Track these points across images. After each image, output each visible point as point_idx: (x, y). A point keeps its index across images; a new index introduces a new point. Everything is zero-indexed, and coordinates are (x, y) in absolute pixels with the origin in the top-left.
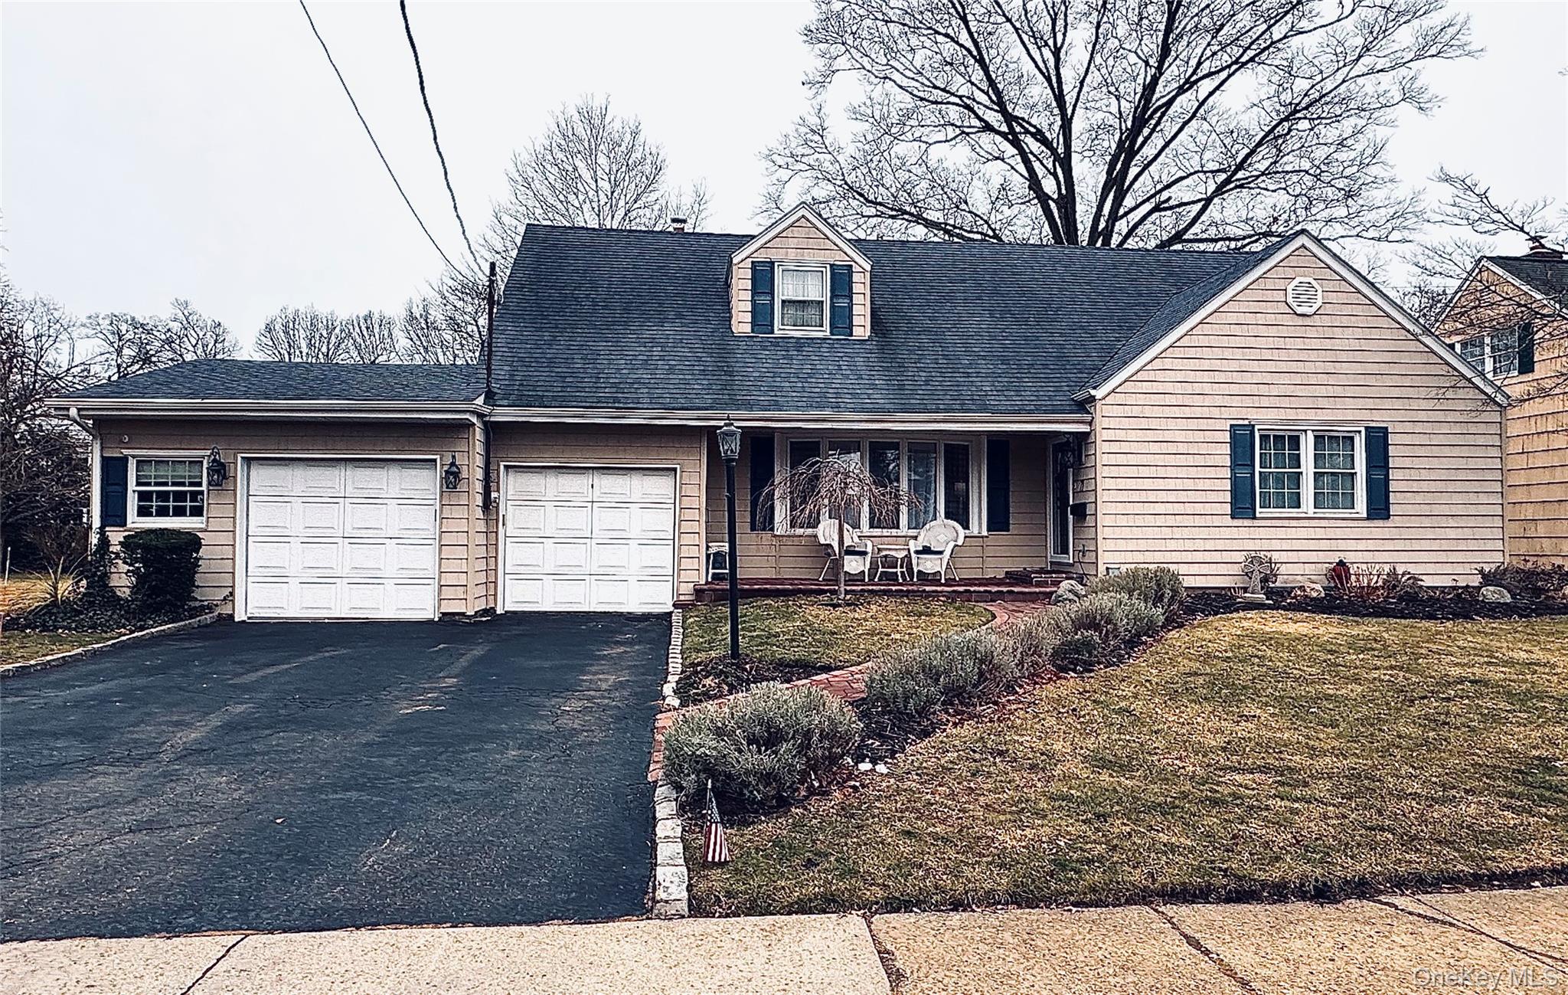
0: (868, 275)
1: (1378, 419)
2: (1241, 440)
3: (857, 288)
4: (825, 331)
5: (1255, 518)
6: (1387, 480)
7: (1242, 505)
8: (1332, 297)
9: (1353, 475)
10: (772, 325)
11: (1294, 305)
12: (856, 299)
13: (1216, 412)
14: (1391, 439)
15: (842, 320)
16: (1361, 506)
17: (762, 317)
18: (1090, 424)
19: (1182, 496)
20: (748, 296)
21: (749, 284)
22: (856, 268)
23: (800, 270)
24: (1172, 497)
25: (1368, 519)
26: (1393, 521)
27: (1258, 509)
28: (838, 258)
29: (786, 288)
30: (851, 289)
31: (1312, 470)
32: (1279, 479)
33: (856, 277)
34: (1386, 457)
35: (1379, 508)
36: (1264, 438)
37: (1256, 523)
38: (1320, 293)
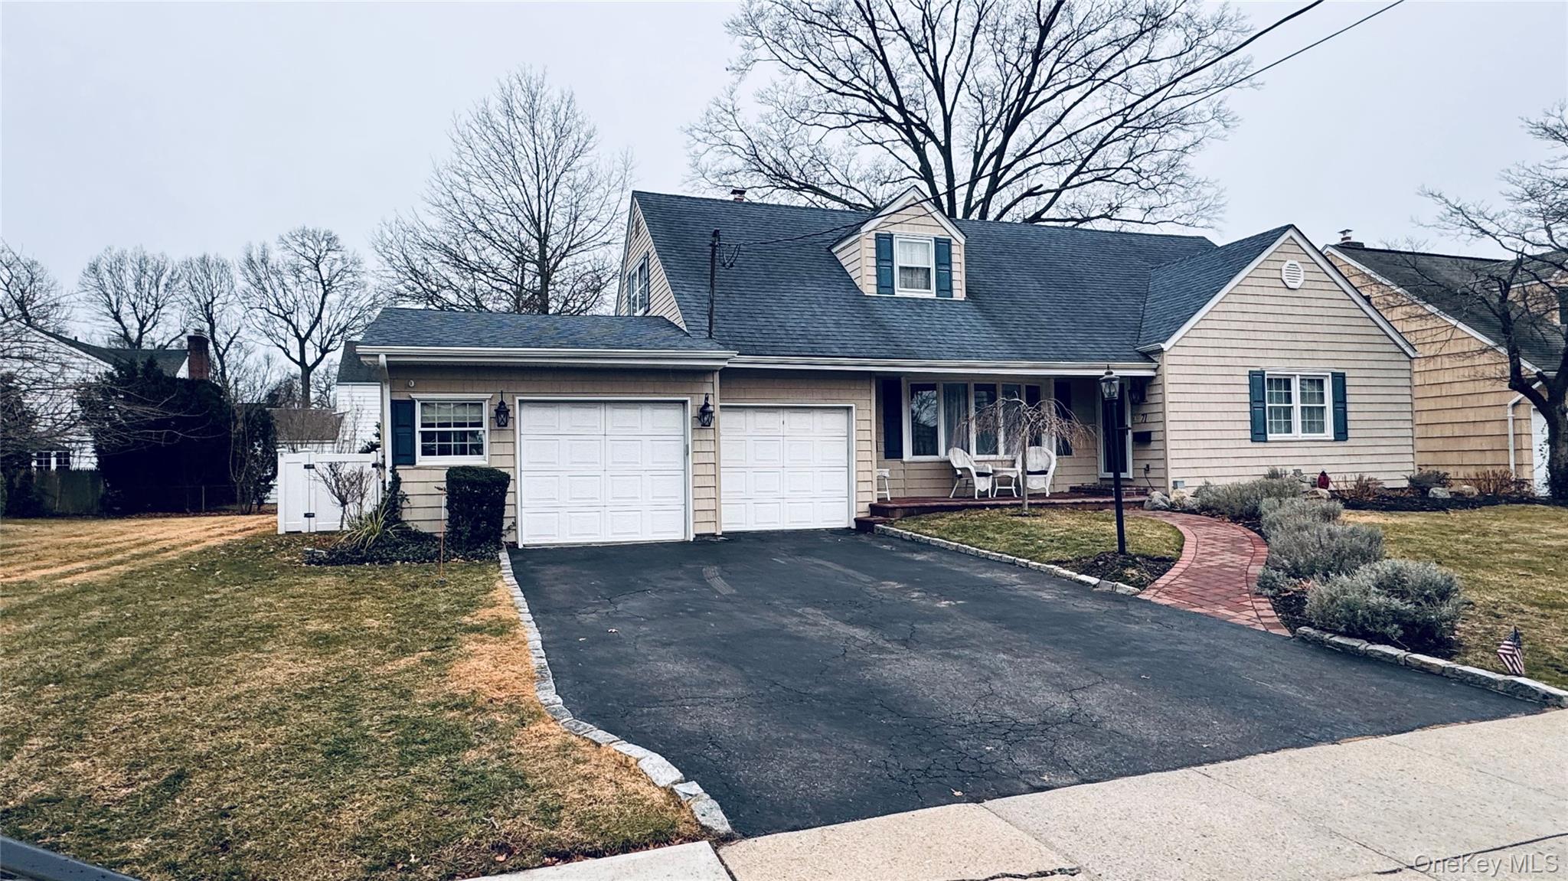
0: (963, 247)
1: (1338, 366)
2: (1257, 381)
3: (955, 258)
4: (931, 294)
5: (1266, 441)
6: (1345, 412)
7: (1258, 434)
8: (1311, 276)
9: (1323, 408)
10: (892, 287)
11: (1287, 281)
12: (955, 267)
13: (1240, 362)
14: (1348, 382)
15: (945, 287)
16: (1329, 432)
17: (885, 282)
18: (1155, 370)
19: (1220, 425)
20: (873, 262)
21: (873, 253)
22: (954, 242)
23: (909, 243)
24: (1214, 426)
25: (1335, 440)
26: (1350, 442)
27: (1269, 435)
28: (939, 233)
29: (901, 257)
30: (950, 259)
31: (1300, 405)
32: (1278, 410)
33: (954, 250)
34: (1345, 395)
35: (1341, 434)
36: (1270, 380)
37: (1267, 445)
38: (1302, 273)
